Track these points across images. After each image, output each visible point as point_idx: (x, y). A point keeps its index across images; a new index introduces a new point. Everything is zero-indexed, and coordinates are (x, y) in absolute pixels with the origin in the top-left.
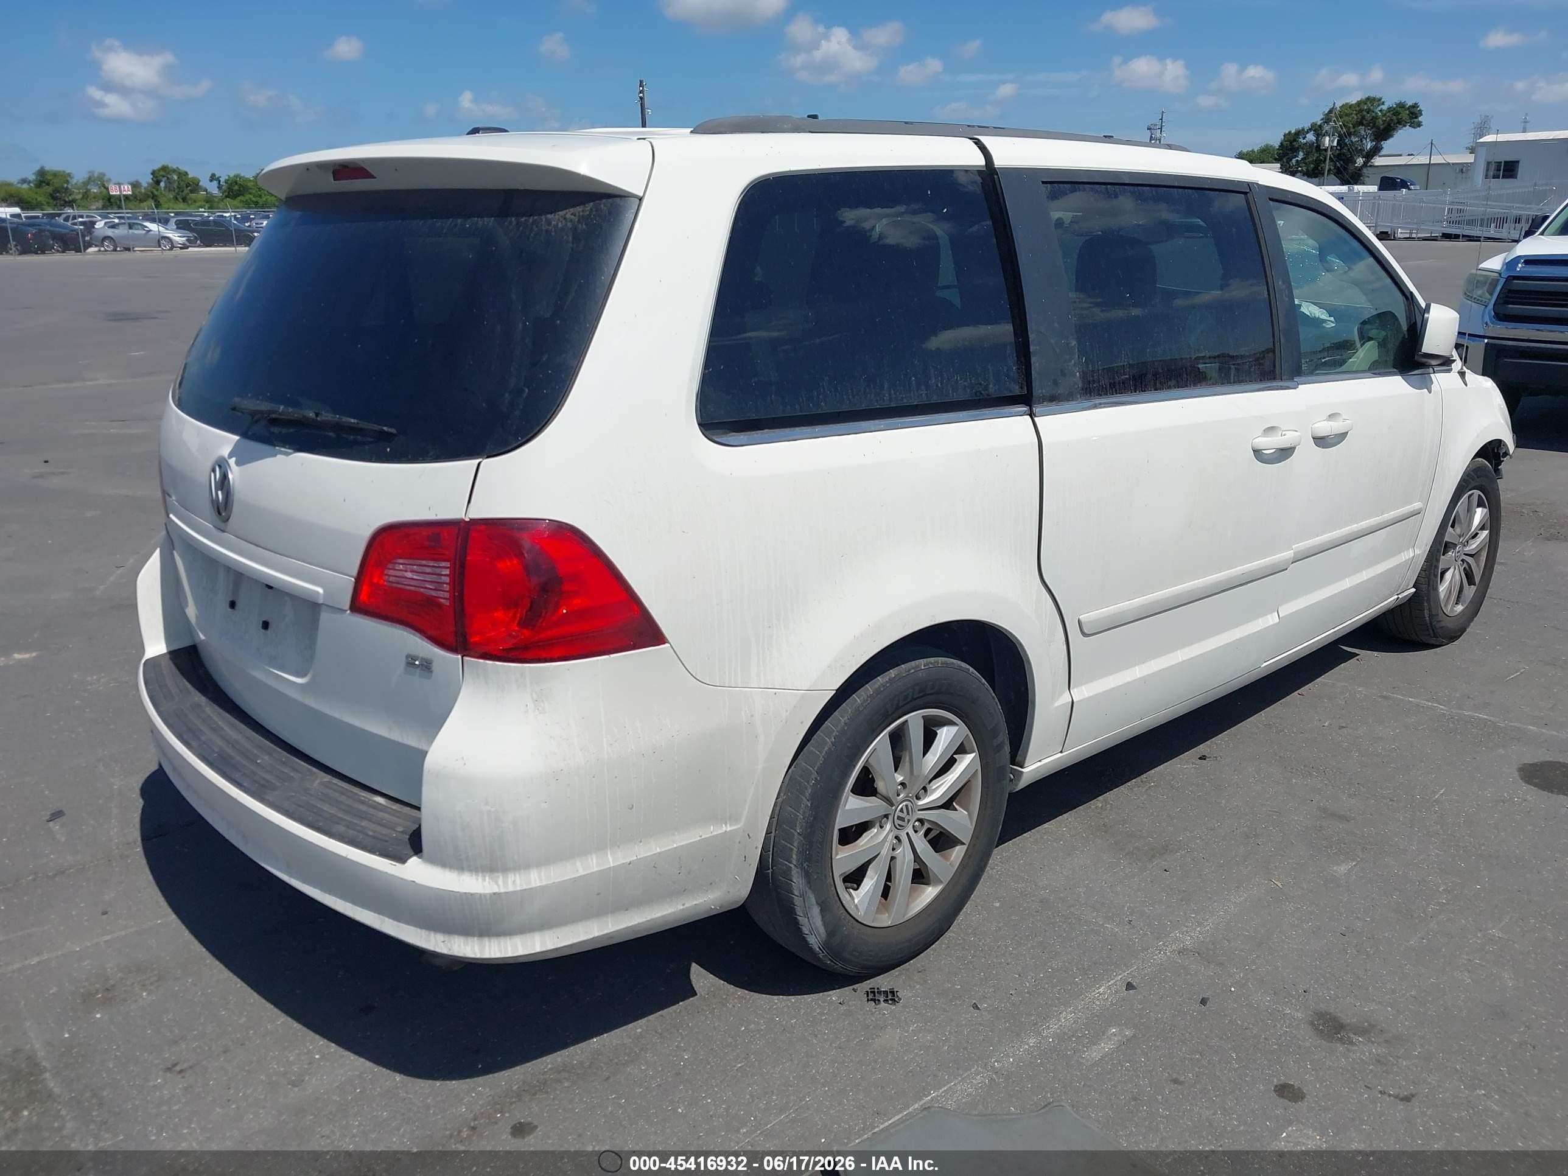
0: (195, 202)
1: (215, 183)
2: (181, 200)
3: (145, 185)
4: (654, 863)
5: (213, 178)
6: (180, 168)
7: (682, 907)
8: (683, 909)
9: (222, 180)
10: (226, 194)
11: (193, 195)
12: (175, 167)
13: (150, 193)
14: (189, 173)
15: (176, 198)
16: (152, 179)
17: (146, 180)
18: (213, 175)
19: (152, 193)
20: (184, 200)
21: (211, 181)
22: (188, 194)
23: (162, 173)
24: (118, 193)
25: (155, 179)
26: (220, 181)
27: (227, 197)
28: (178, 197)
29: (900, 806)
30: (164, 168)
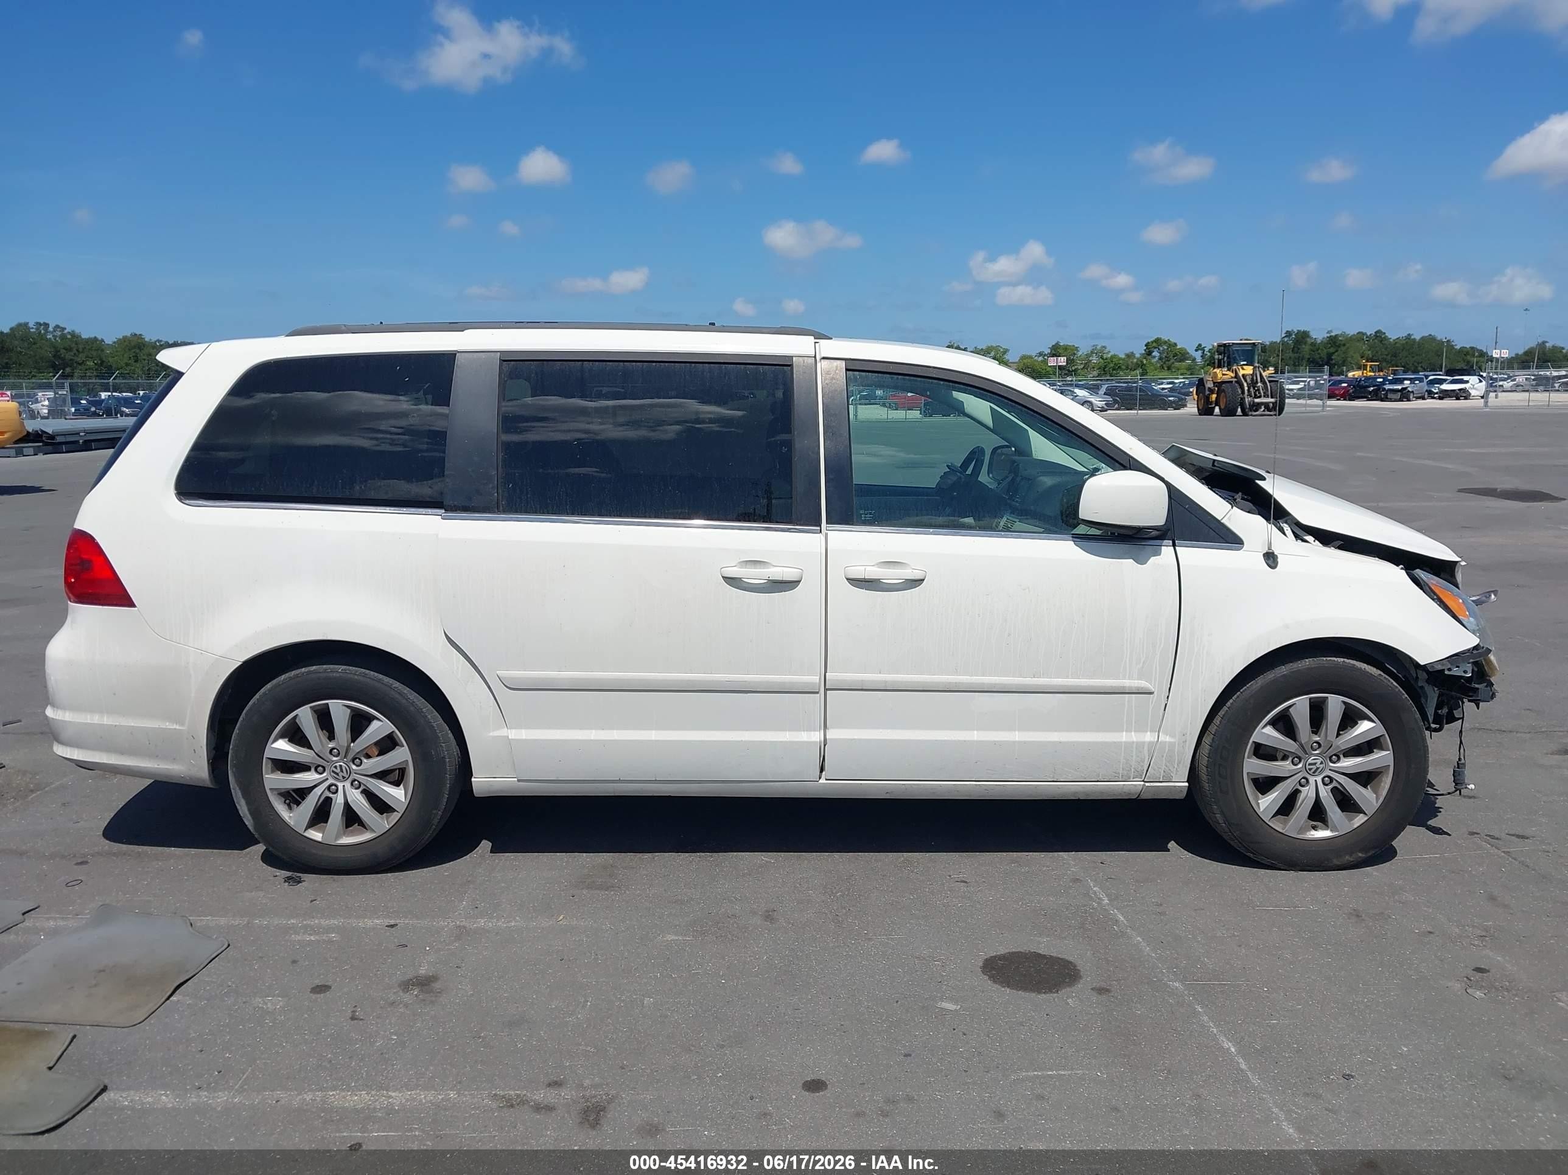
0: (1178, 369)
1: (1200, 352)
2: (1166, 368)
3: (1138, 355)
4: (132, 731)
5: (1199, 348)
6: (1171, 340)
7: (156, 766)
8: (157, 768)
9: (1206, 349)
10: (1208, 362)
11: (1177, 364)
12: (1166, 339)
13: (1139, 363)
14: (1178, 344)
15: (1162, 367)
16: (1145, 350)
17: (1139, 350)
18: (1200, 345)
19: (1142, 362)
20: (1169, 368)
21: (1196, 350)
22: (1173, 363)
23: (1154, 344)
24: (1055, 364)
25: (1147, 350)
26: (1204, 351)
27: (1208, 365)
28: (1164, 365)
29: (336, 764)
30: (1158, 341)
